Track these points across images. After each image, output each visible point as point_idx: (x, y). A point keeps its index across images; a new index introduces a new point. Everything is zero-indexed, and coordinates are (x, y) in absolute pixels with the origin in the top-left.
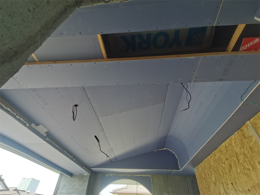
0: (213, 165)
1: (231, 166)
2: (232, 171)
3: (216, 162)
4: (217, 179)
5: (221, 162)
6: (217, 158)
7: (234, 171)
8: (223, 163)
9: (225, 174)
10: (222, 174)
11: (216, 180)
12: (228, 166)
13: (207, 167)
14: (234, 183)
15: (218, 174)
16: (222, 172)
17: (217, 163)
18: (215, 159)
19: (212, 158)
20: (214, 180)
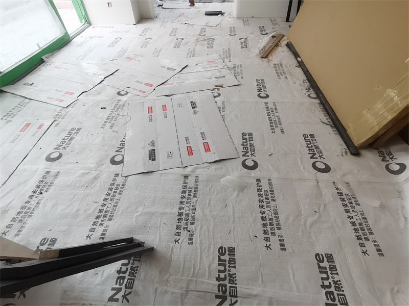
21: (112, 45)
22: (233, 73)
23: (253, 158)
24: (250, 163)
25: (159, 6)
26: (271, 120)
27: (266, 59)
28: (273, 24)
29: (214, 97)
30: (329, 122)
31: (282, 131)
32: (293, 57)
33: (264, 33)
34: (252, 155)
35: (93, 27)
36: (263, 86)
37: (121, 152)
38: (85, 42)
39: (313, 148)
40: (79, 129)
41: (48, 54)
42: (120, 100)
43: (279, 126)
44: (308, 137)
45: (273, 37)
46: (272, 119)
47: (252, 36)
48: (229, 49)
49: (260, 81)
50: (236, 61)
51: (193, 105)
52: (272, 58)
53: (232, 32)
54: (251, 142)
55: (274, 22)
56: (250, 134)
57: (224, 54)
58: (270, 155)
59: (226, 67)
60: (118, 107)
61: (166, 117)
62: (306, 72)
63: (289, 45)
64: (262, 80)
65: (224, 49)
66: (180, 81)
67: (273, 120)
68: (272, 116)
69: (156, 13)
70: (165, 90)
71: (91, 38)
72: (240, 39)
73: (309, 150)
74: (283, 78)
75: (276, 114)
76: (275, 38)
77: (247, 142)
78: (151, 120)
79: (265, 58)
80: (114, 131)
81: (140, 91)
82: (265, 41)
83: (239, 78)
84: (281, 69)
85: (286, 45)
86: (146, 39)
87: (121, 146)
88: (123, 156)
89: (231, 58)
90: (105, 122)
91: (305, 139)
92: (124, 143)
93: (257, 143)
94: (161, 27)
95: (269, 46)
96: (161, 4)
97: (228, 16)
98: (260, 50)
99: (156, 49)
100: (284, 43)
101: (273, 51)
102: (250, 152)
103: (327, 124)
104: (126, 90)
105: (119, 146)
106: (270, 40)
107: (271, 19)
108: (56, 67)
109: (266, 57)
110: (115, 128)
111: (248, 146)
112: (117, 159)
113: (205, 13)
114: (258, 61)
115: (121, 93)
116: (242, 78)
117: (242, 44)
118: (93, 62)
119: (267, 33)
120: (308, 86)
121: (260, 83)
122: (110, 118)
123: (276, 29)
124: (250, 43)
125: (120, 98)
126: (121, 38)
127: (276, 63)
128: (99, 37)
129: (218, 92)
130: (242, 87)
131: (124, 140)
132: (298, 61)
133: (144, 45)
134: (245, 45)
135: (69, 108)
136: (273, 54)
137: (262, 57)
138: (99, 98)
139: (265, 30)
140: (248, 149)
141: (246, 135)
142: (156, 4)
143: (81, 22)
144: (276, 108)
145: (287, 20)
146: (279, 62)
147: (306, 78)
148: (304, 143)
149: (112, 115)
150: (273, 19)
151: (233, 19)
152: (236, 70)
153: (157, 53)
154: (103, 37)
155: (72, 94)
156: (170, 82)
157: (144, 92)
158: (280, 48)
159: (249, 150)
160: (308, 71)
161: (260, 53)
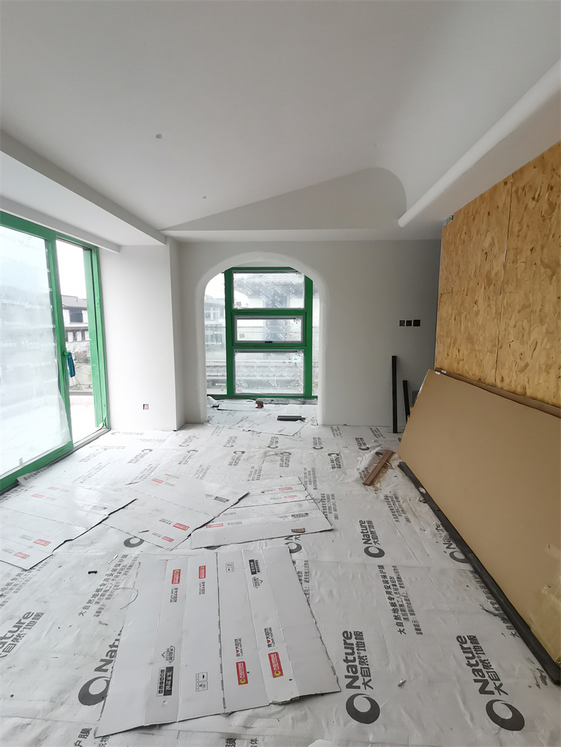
0: (501, 205)
1: (552, 206)
2: (550, 218)
3: (514, 195)
4: (496, 242)
5: (529, 196)
6: (522, 185)
7: (553, 219)
8: (534, 199)
9: (525, 228)
10: (516, 229)
11: (492, 245)
12: (545, 207)
13: (482, 211)
14: (538, 248)
15: (505, 230)
16: (520, 223)
17: (515, 200)
18: (514, 189)
19: (509, 185)
20: (486, 244)
21: (136, 459)
22: (321, 508)
23: (368, 692)
24: (362, 706)
25: (214, 407)
26: (393, 605)
27: (371, 487)
28: (375, 435)
29: (291, 551)
30: (496, 609)
31: (418, 630)
32: (413, 486)
33: (363, 447)
34: (365, 684)
35: (113, 434)
36: (372, 532)
37: (106, 671)
38: (95, 456)
39: (480, 667)
40: (39, 616)
41: (29, 472)
42: (125, 556)
43: (411, 617)
44: (466, 642)
45: (377, 453)
46: (395, 601)
47: (346, 451)
48: (313, 470)
49: (366, 524)
50: (325, 488)
51: (254, 567)
52: (381, 486)
53: (317, 444)
54: (363, 653)
55: (376, 433)
56: (359, 635)
57: (306, 477)
58: (401, 685)
59: (309, 497)
60: (121, 569)
61: (203, 591)
62: (438, 512)
63: (403, 467)
64: (369, 522)
65: (305, 469)
66: (234, 521)
67: (397, 604)
68: (394, 596)
69: (208, 415)
70: (208, 537)
71: (105, 449)
72: (329, 455)
73: (474, 671)
74: (402, 519)
75: (401, 591)
76: (381, 456)
77: (353, 653)
78: (174, 599)
79: (369, 485)
80: (100, 623)
81: (165, 538)
82: (365, 459)
83: (331, 517)
84: (397, 503)
85: (398, 466)
86: (188, 452)
87: (108, 658)
88: (108, 682)
89: (318, 483)
90: (90, 602)
91: (463, 648)
92: (115, 651)
93: (373, 655)
94: (213, 434)
95: (374, 467)
96: (217, 405)
97: (311, 423)
98: (360, 473)
99: (201, 466)
100: (395, 463)
101: (381, 474)
102: (361, 678)
103: (495, 615)
104: (141, 536)
105: (105, 658)
106: (373, 459)
107: (371, 429)
108: (35, 496)
109: (372, 483)
110: (104, 617)
111: (357, 663)
112: (95, 690)
113: (277, 417)
114: (359, 489)
115: (133, 541)
116: (336, 517)
117: (332, 461)
118: (98, 487)
119: (368, 449)
120: (445, 536)
121: (365, 526)
122: (100, 593)
123: (381, 443)
124: (344, 461)
125: (128, 551)
126: (151, 450)
127: (389, 494)
128: (119, 448)
129: (297, 542)
130: (338, 534)
131: (117, 643)
132: (421, 493)
133: (183, 461)
134: (337, 463)
135: (34, 572)
136: (381, 479)
137: (365, 484)
138: (92, 551)
139: (365, 444)
140: (356, 672)
141: (351, 638)
142: (210, 404)
143: (98, 426)
144: (399, 578)
145: (395, 431)
146: (393, 493)
147: (439, 523)
148: (462, 656)
149: (104, 588)
150: (374, 428)
151: (317, 427)
152: (325, 504)
153: (202, 472)
154: (124, 448)
155: (46, 543)
156: (216, 522)
157: (171, 540)
158: (390, 471)
159: (359, 674)
160: (439, 510)
161: (361, 477)
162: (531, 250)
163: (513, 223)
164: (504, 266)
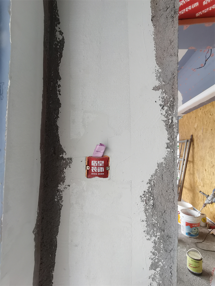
3: (204, 113)
4: (199, 126)
5: (209, 114)
6: (206, 110)
10: (206, 123)
12: (214, 118)
13: (193, 116)
15: (202, 123)
16: (206, 121)
18: (204, 111)
20: (196, 126)
162: (211, 130)
163: (204, 121)
164: (203, 134)
